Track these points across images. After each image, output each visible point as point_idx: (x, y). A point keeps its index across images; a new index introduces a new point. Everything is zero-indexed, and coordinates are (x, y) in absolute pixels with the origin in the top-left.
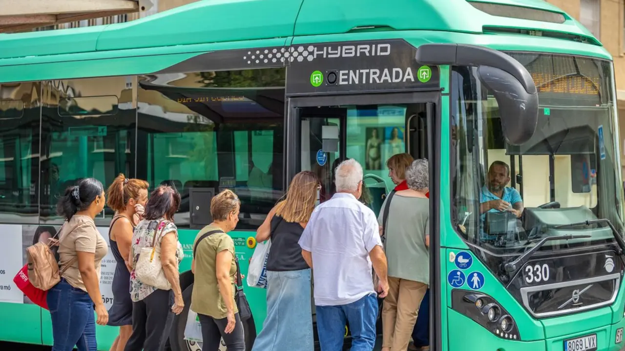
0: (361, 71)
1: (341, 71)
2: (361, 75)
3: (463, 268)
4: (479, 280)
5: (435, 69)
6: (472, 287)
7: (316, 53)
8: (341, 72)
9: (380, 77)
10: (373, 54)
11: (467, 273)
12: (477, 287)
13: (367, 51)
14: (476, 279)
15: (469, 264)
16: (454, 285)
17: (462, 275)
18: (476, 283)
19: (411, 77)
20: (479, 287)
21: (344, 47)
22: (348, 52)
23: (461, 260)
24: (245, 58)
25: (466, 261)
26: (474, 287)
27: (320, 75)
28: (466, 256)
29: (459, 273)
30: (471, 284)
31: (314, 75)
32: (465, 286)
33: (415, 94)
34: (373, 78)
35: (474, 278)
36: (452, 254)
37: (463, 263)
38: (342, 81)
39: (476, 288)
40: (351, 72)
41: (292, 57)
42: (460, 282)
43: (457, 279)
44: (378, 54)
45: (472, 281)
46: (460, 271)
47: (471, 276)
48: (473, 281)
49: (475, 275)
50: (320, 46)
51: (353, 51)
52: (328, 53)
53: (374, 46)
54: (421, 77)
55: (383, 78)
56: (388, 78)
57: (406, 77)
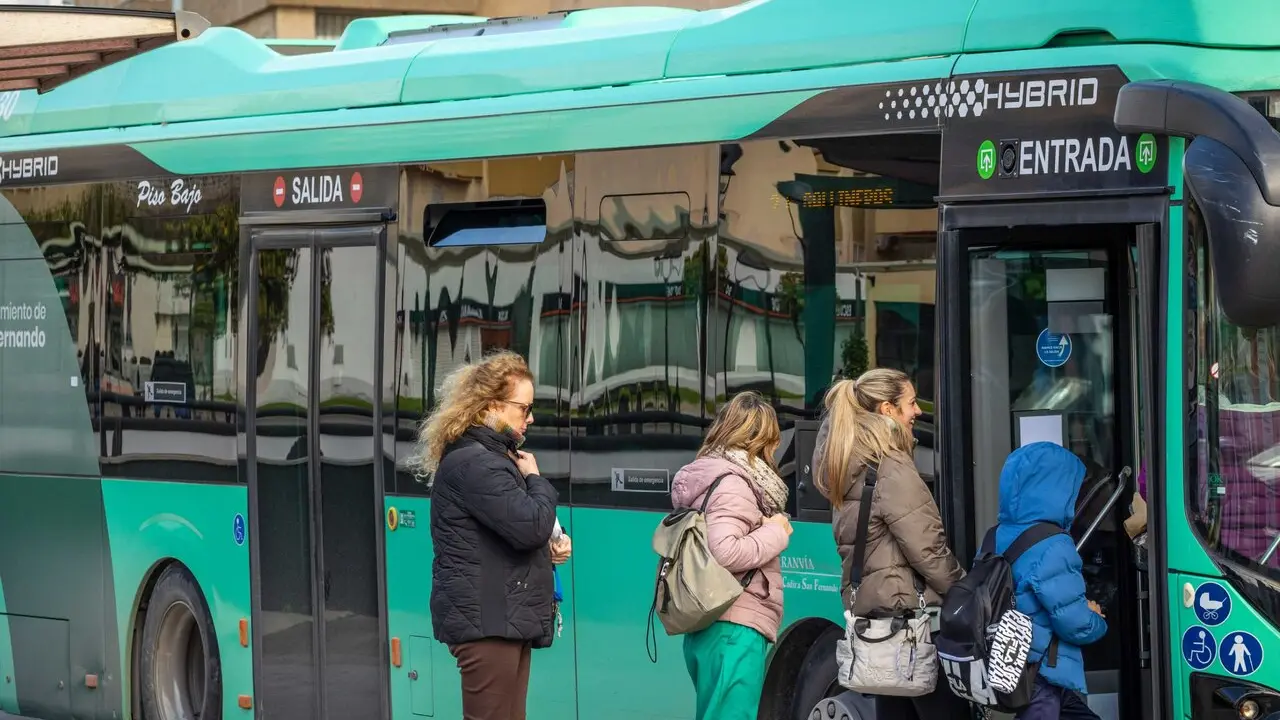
0: (1054, 143)
1: (1023, 143)
2: (1052, 149)
3: (1211, 622)
4: (1248, 654)
5: (1162, 141)
6: (1231, 669)
7: (987, 96)
8: (1025, 144)
9: (1080, 158)
10: (1072, 103)
11: (1219, 633)
12: (1245, 670)
13: (1061, 93)
14: (1239, 649)
15: (1223, 613)
16: (1195, 663)
17: (1209, 640)
18: (1240, 660)
19: (1126, 159)
20: (1249, 670)
21: (1029, 83)
22: (1033, 97)
23: (1206, 602)
24: (881, 106)
25: (1218, 605)
26: (1236, 670)
27: (991, 150)
28: (1216, 593)
29: (1202, 635)
30: (1229, 661)
31: (983, 151)
32: (1216, 667)
33: (1131, 201)
34: (1071, 160)
35: (1235, 648)
36: (1190, 589)
37: (1211, 610)
38: (1025, 167)
39: (1240, 671)
40: (1038, 143)
41: (951, 106)
42: (1205, 656)
43: (1200, 647)
44: (1079, 103)
45: (1231, 654)
46: (1204, 630)
47: (1229, 642)
48: (1234, 652)
49: (1239, 639)
50: (994, 80)
51: (1041, 94)
52: (1005, 99)
53: (1073, 81)
54: (1141, 160)
55: (1086, 161)
56: (1092, 161)
57: (1120, 159)
